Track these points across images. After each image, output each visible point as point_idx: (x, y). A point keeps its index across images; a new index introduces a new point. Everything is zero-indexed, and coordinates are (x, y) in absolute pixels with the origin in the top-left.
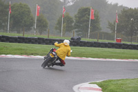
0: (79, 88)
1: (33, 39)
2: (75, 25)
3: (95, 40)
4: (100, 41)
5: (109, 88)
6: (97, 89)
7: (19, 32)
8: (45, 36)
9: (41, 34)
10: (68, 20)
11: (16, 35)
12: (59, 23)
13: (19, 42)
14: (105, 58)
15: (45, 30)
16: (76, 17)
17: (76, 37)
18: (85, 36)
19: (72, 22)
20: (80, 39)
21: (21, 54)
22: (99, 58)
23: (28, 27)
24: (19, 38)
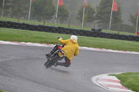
0: (97, 79)
1: (54, 28)
2: (96, 16)
3: (116, 32)
4: (121, 33)
5: (128, 81)
6: (116, 81)
7: (39, 20)
8: (65, 26)
9: (62, 23)
10: (89, 11)
11: (36, 23)
12: (81, 13)
13: (39, 30)
14: (125, 51)
15: (66, 20)
16: (97, 8)
17: (97, 28)
18: (106, 28)
19: (93, 13)
20: (100, 30)
21: (41, 42)
22: (119, 50)
23: (49, 16)
24: (39, 26)
